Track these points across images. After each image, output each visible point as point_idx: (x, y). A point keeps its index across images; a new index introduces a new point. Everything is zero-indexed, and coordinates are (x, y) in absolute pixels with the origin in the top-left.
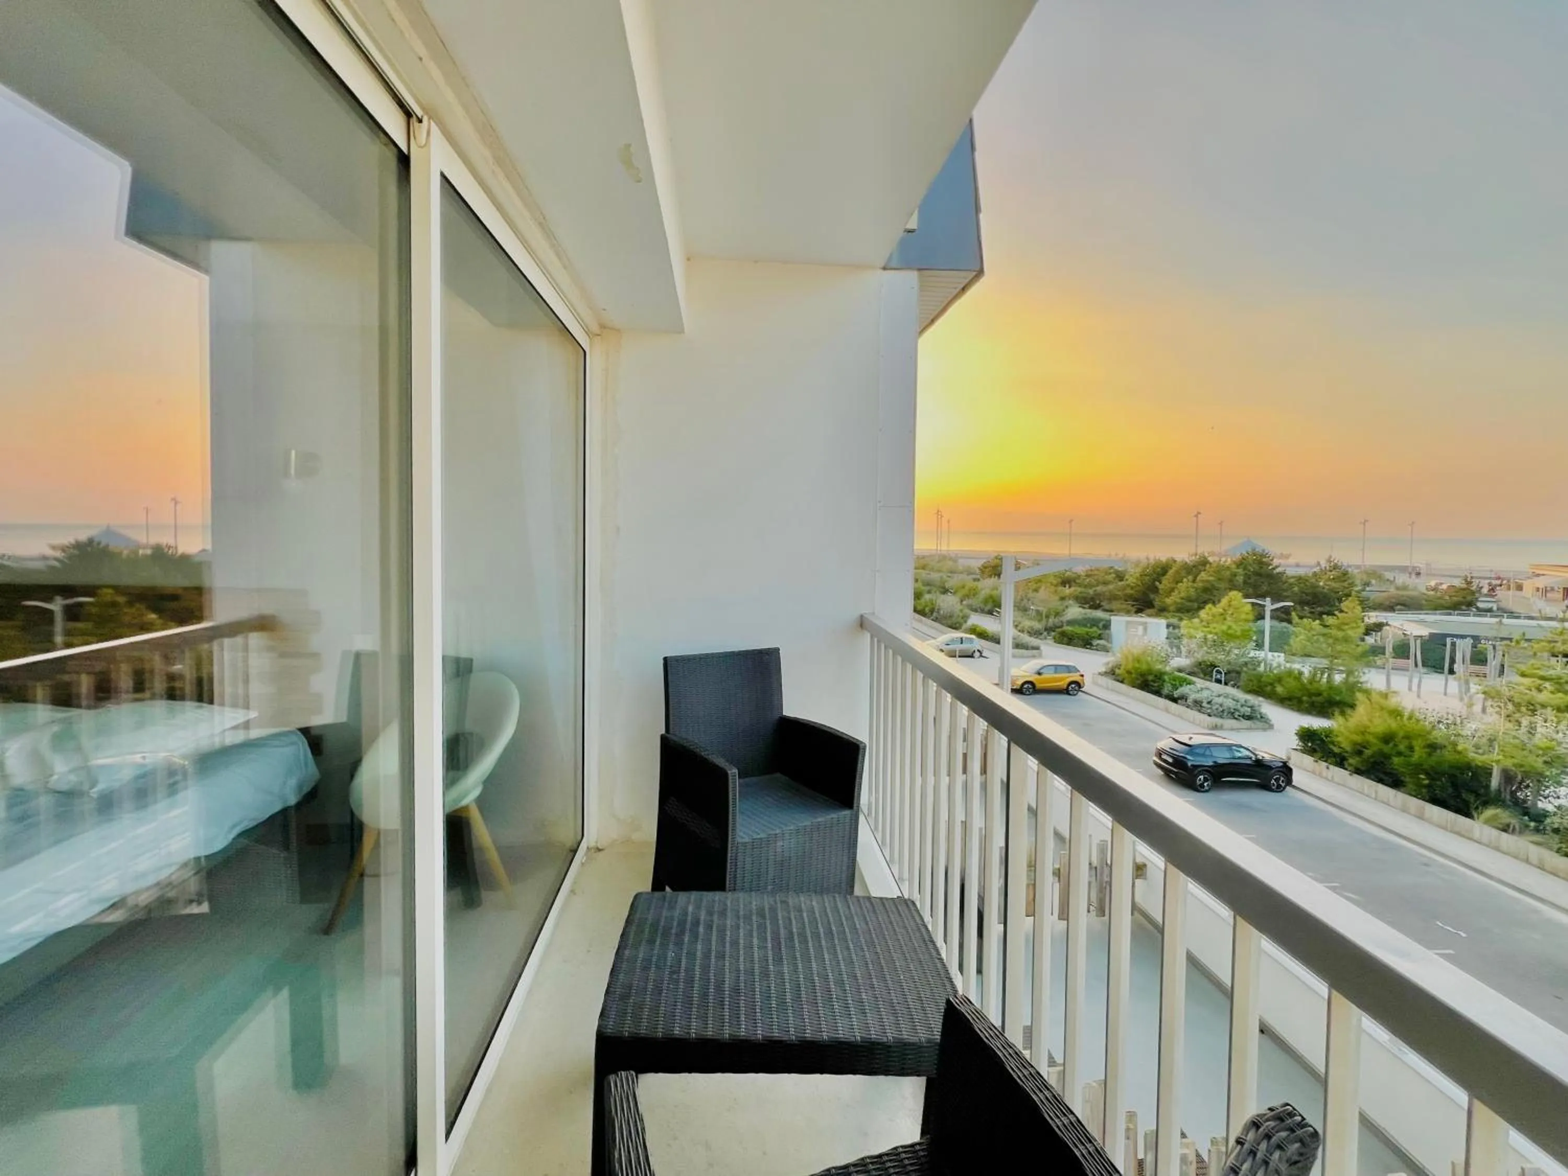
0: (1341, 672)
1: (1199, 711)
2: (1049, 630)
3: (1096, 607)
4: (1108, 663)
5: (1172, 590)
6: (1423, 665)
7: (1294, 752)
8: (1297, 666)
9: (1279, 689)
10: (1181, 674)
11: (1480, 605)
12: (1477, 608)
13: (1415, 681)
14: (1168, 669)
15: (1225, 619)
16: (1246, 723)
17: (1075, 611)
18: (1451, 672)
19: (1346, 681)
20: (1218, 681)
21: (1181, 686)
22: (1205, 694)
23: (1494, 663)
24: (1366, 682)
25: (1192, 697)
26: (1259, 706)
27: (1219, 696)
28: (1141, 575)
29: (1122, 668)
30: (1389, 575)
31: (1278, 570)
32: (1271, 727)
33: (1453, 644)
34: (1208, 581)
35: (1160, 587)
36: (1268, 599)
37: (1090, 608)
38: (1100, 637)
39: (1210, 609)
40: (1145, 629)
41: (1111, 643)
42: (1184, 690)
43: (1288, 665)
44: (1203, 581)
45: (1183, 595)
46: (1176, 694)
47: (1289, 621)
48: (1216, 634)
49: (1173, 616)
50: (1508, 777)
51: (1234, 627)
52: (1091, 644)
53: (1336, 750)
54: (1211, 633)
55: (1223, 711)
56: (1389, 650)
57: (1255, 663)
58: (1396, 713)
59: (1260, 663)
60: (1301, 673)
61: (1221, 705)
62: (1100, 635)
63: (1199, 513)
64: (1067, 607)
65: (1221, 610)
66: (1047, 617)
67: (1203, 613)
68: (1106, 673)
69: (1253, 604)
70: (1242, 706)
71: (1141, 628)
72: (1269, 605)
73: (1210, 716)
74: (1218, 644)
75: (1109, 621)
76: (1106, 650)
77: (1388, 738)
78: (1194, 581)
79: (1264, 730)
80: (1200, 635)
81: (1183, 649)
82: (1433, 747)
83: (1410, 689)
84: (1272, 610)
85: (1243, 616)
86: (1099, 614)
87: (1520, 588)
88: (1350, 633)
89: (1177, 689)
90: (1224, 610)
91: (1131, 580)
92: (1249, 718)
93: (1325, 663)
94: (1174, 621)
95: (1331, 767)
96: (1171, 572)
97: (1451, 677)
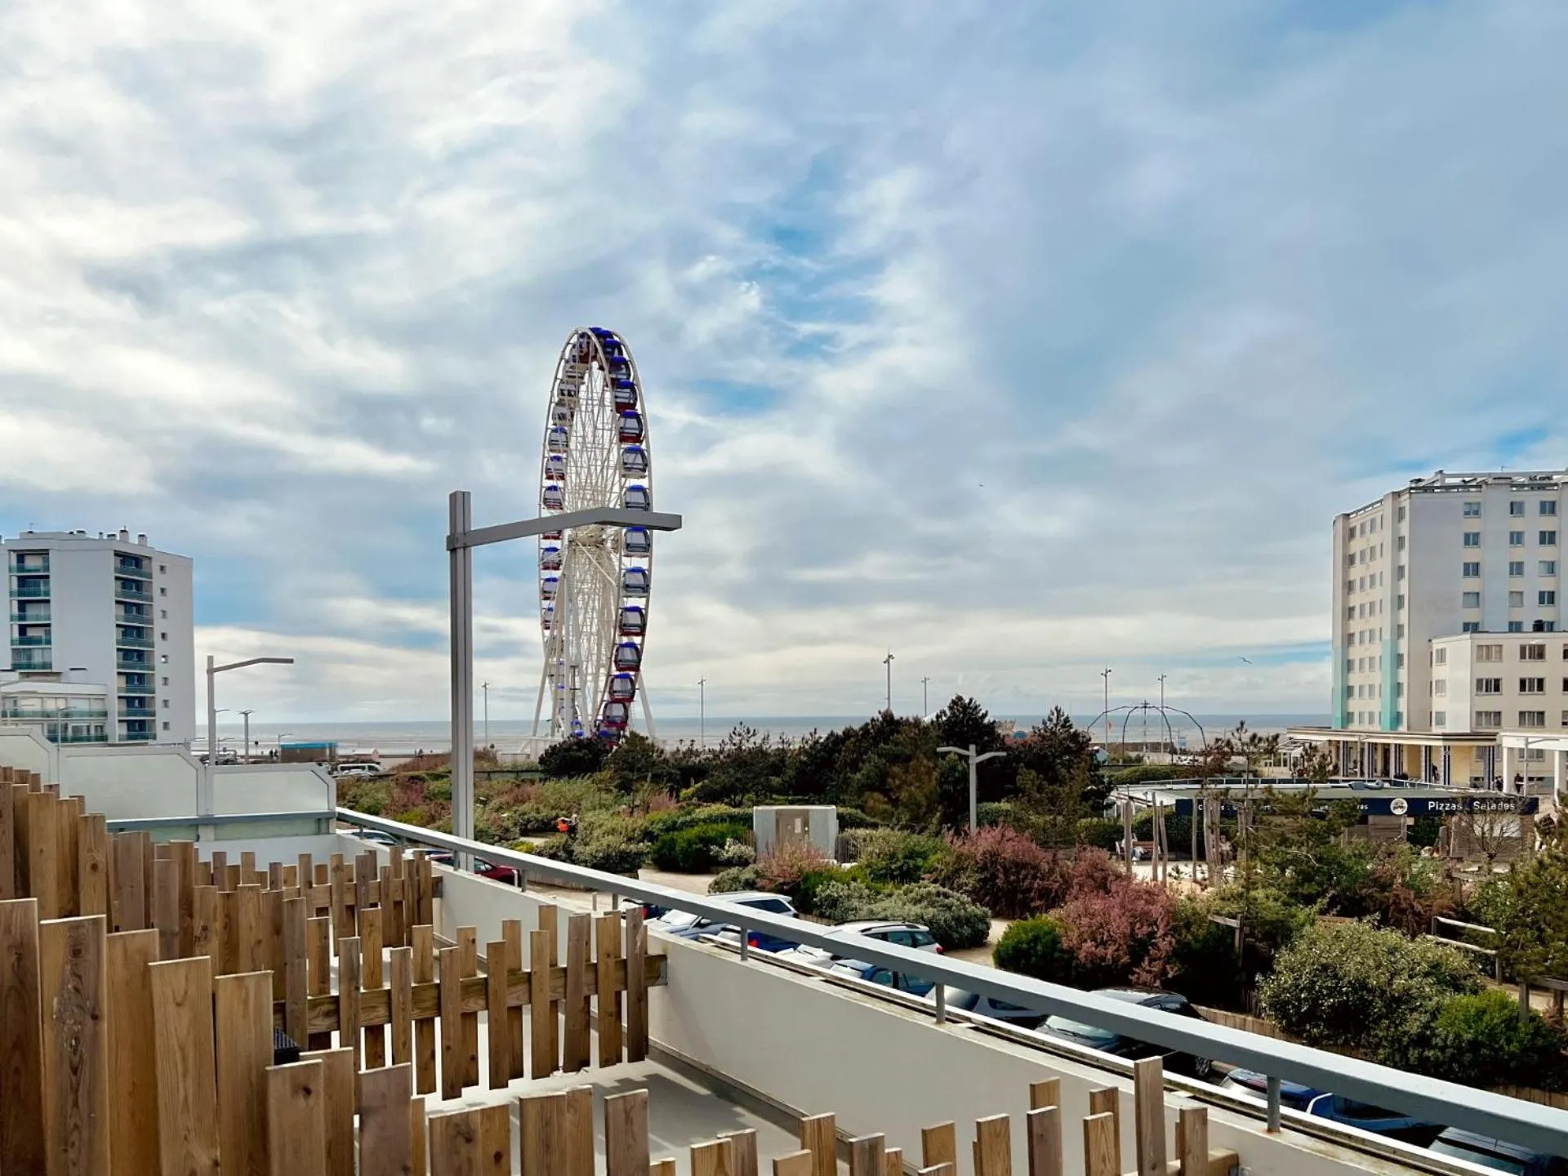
6: (1170, 850)
13: (1161, 868)
18: (1201, 856)
33: (1201, 817)
56: (1130, 836)
63: (890, 657)
83: (1155, 879)
97: (1200, 862)
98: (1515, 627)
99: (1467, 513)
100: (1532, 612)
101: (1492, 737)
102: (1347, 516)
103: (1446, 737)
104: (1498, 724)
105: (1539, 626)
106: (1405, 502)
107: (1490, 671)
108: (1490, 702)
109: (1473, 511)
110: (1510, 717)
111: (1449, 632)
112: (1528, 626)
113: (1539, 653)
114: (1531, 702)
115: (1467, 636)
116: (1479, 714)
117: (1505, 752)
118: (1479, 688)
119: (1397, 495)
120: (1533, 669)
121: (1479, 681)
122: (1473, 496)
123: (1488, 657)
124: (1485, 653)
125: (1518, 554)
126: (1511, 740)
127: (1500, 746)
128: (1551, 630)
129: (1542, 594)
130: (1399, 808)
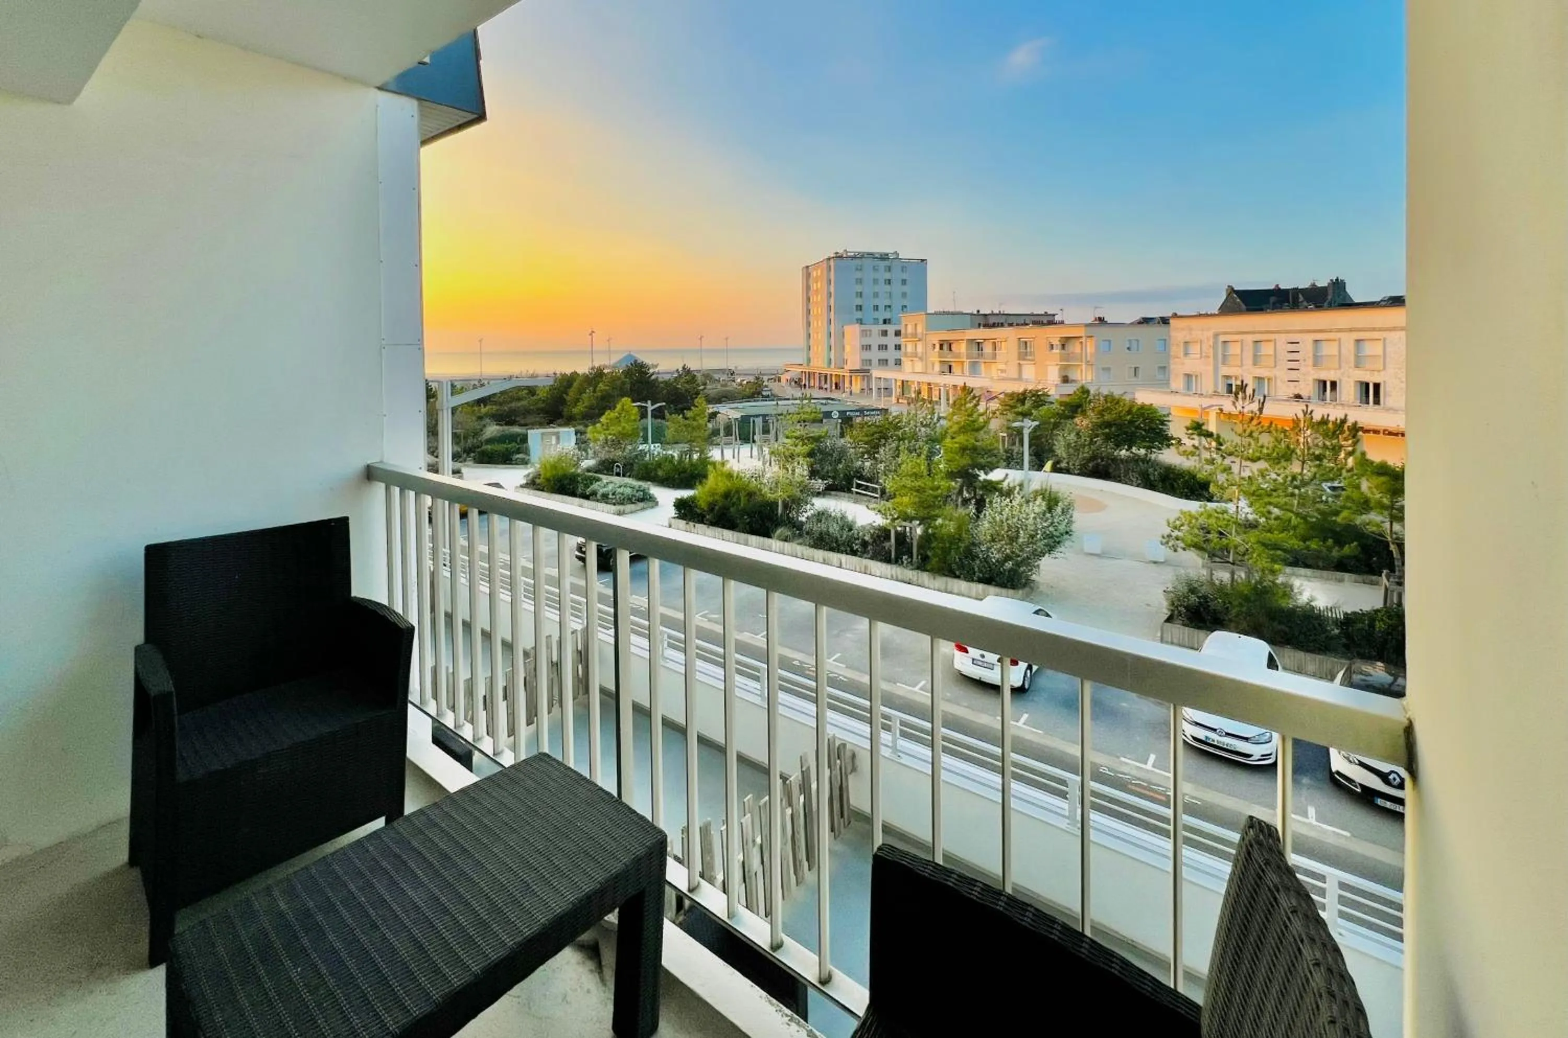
0: (697, 452)
1: (607, 503)
2: (468, 451)
3: (511, 423)
4: (528, 475)
5: (578, 400)
6: (740, 439)
7: (673, 521)
8: (670, 452)
9: (660, 473)
10: (590, 474)
11: (764, 393)
12: (763, 395)
13: (736, 451)
14: (579, 471)
15: (620, 421)
16: (641, 505)
17: (492, 430)
18: (754, 441)
19: (700, 457)
20: (618, 474)
21: (592, 484)
22: (610, 487)
23: (773, 431)
24: (711, 456)
25: (601, 491)
26: (649, 489)
27: (620, 487)
28: (550, 390)
29: (541, 477)
30: (716, 377)
31: (651, 377)
32: (657, 503)
33: (754, 422)
34: (605, 390)
35: (568, 398)
36: (649, 402)
37: (506, 424)
38: (518, 451)
39: (609, 414)
40: (558, 439)
41: (529, 455)
42: (595, 486)
43: (664, 452)
44: (601, 391)
45: (586, 404)
46: (588, 492)
47: (664, 418)
48: (614, 435)
49: (580, 424)
50: (785, 505)
51: (627, 427)
52: (511, 460)
53: (699, 511)
54: (610, 434)
55: (624, 499)
56: (722, 432)
57: (643, 453)
58: (730, 476)
59: (646, 453)
60: (673, 457)
61: (623, 494)
62: (519, 448)
63: (593, 332)
64: (485, 426)
65: (616, 414)
66: (466, 438)
67: (603, 419)
68: (527, 484)
69: (638, 406)
70: (637, 491)
71: (554, 438)
72: (650, 407)
73: (614, 504)
74: (616, 443)
75: (526, 435)
76: (525, 462)
77: (727, 495)
78: (594, 391)
79: (652, 507)
80: (602, 437)
81: (590, 452)
82: (750, 495)
83: (734, 457)
84: (652, 411)
85: (633, 418)
86: (516, 429)
87: (779, 380)
88: (701, 422)
89: (589, 487)
90: (619, 414)
91: (542, 394)
92: (642, 500)
93: (686, 447)
94: (581, 428)
95: (697, 525)
96: (575, 384)
97: (753, 445)
98: (876, 321)
99: (856, 270)
100: (882, 315)
101: (868, 371)
102: (808, 268)
103: (851, 371)
104: (870, 364)
105: (885, 322)
106: (832, 263)
107: (866, 341)
108: (867, 355)
109: (859, 269)
110: (875, 362)
111: (850, 323)
112: (881, 321)
113: (885, 333)
114: (883, 355)
115: (857, 326)
116: (863, 360)
117: (874, 379)
118: (863, 349)
119: (829, 259)
120: (883, 341)
121: (863, 346)
122: (858, 262)
123: (866, 335)
124: (864, 333)
125: (876, 289)
126: (876, 373)
127: (871, 375)
128: (889, 323)
129: (886, 306)
130: (835, 415)
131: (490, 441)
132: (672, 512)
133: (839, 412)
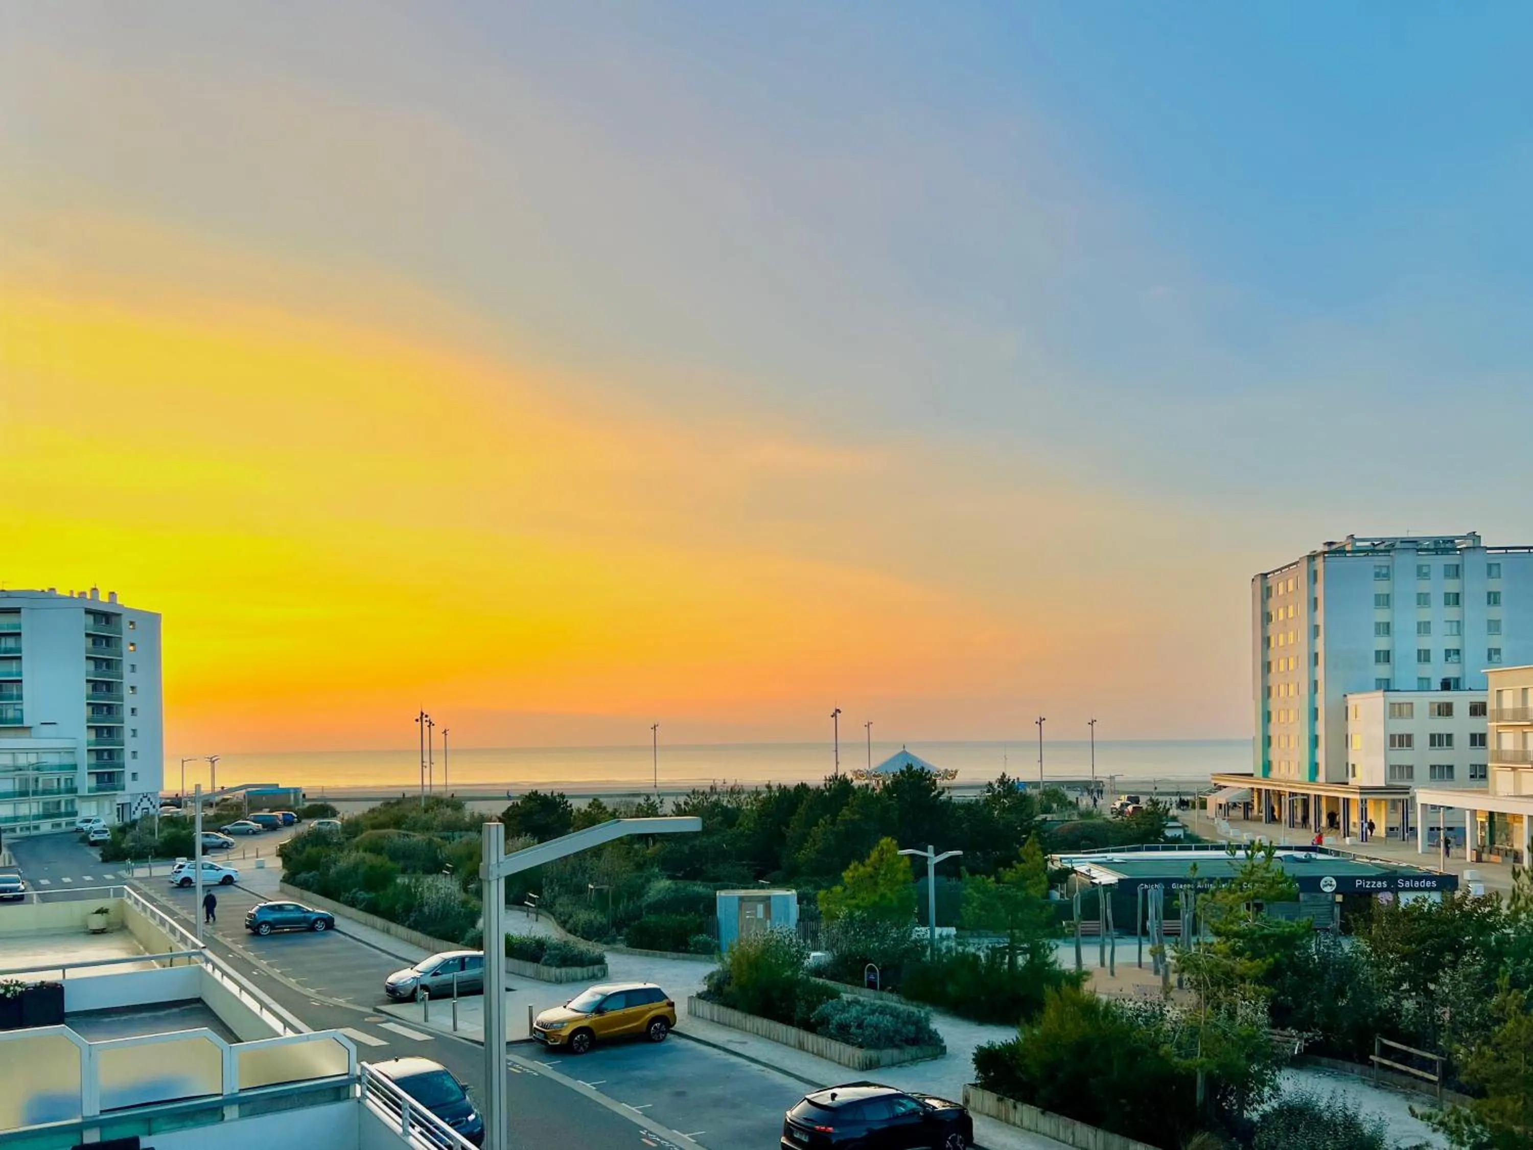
0: (1025, 951)
1: (847, 1042)
2: (619, 924)
3: (694, 875)
4: (711, 976)
5: (804, 838)
6: (1115, 927)
7: (972, 1091)
8: (971, 949)
9: (951, 989)
10: (820, 981)
11: (1169, 833)
12: (1165, 837)
13: (1108, 951)
14: (801, 975)
15: (876, 883)
16: (912, 1051)
17: (661, 886)
18: (1145, 932)
19: (1030, 962)
20: (872, 985)
21: (820, 1002)
22: (854, 1011)
23: (1187, 916)
24: (1055, 962)
25: (838, 1018)
26: (927, 1020)
27: (873, 1012)
28: (760, 816)
29: (734, 982)
30: (1071, 796)
31: (943, 797)
32: (943, 1050)
33: (1145, 892)
34: (852, 821)
35: (789, 833)
36: (931, 848)
37: (686, 877)
38: (700, 930)
39: (856, 869)
40: (768, 910)
41: (718, 938)
42: (825, 1008)
43: (960, 949)
44: (844, 822)
45: (820, 845)
46: (814, 1016)
47: (959, 876)
48: (865, 909)
49: (807, 883)
50: (1212, 1083)
51: (889, 895)
52: (686, 944)
53: (1024, 1078)
54: (858, 907)
55: (878, 1038)
56: (1077, 910)
57: (918, 948)
58: (1090, 1009)
59: (924, 948)
60: (976, 958)
61: (876, 1027)
62: (701, 924)
63: (838, 711)
64: (648, 880)
65: (869, 869)
66: (616, 900)
67: (847, 875)
68: (709, 992)
69: (912, 856)
70: (905, 1024)
71: (760, 907)
72: (933, 858)
73: (861, 1046)
74: (869, 926)
75: (714, 900)
76: (708, 951)
77: (1082, 1049)
78: (833, 823)
79: (934, 1057)
80: (843, 912)
81: (821, 937)
82: (1134, 1054)
83: (1103, 964)
84: (936, 865)
85: (900, 876)
86: (699, 888)
87: (1203, 805)
88: (1032, 892)
89: (814, 1009)
90: (876, 869)
91: (746, 825)
92: (914, 1041)
93: (1004, 942)
94: (809, 889)
95: (1019, 1105)
96: (801, 810)
97: (1144, 940)
98: (1424, 685)
99: (1377, 575)
100: (1438, 670)
101: (1406, 790)
102: (1265, 576)
103: (1364, 790)
104: (1411, 776)
105: (1446, 685)
106: (1319, 564)
107: (1402, 727)
108: (1404, 757)
109: (1383, 575)
110: (1421, 772)
111: (1362, 689)
112: (1436, 684)
113: (1446, 710)
114: (1442, 756)
115: (1380, 694)
116: (1392, 768)
117: (1419, 806)
118: (1392, 744)
119: (1312, 557)
120: (1442, 726)
121: (1392, 737)
122: (1381, 560)
123: (1401, 715)
124: (1395, 711)
125: (1425, 614)
126: (1424, 796)
127: (1413, 798)
128: (1457, 688)
129: (1448, 652)
130: (1328, 886)
131: (657, 907)
132: (971, 1073)
133: (1336, 878)
